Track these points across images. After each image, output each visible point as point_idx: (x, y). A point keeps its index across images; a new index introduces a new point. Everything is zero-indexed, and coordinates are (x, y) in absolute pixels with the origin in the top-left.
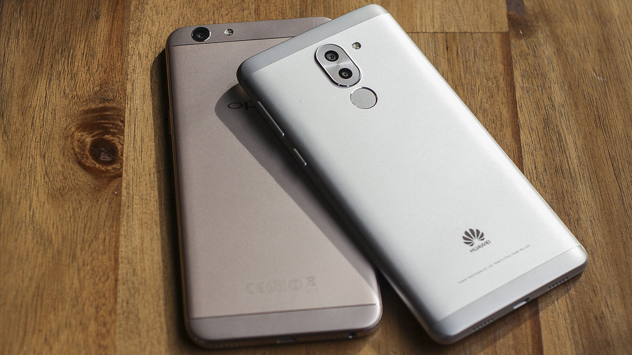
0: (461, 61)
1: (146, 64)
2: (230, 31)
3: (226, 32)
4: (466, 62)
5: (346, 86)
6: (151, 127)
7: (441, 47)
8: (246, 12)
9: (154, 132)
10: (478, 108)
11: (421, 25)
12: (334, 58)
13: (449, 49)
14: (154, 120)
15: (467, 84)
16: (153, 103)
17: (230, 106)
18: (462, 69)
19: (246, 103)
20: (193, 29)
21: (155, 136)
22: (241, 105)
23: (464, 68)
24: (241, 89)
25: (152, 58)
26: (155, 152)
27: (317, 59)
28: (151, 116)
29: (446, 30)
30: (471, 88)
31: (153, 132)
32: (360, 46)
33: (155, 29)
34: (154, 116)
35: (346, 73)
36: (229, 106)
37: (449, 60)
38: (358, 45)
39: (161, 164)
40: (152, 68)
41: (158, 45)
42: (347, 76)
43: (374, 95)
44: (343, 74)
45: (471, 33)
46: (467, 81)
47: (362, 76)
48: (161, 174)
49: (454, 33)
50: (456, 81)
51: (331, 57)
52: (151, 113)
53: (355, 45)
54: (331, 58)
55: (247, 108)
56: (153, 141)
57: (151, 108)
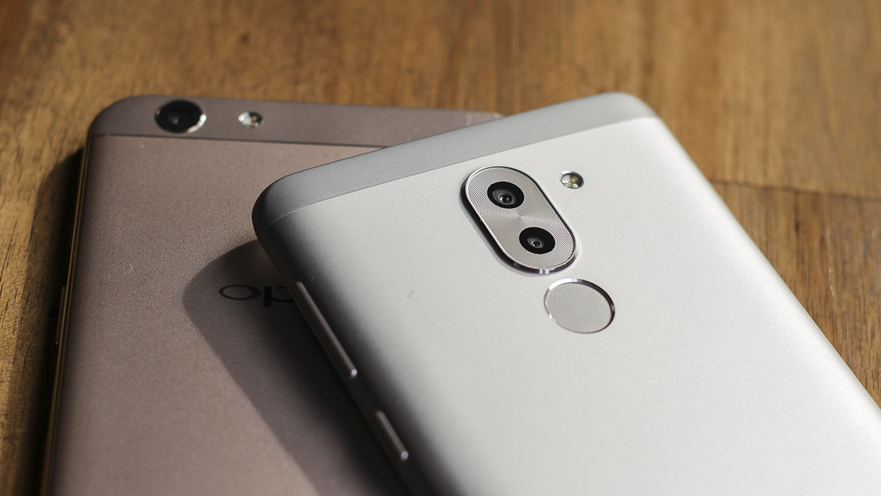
0: (831, 259)
1: (32, 175)
2: (255, 118)
3: (244, 118)
4: (844, 263)
5: (535, 271)
6: (11, 323)
7: (783, 224)
8: (302, 89)
9: (19, 337)
10: (869, 376)
11: (736, 166)
12: (511, 200)
13: (802, 228)
14: (24, 308)
15: (843, 315)
16: (29, 269)
17: (225, 292)
18: (832, 279)
19: (268, 290)
20: (163, 102)
21: (19, 348)
22: (255, 293)
23: (837, 277)
24: (262, 254)
25: (48, 161)
26: (11, 389)
27: (468, 197)
28: (18, 298)
29: (797, 184)
30: (855, 328)
31: (15, 337)
32: (580, 182)
33: (70, 99)
34: (26, 299)
35: (538, 240)
36: (221, 292)
37: (799, 253)
38: (578, 180)
39: (19, 417)
40: (45, 185)
41: (70, 135)
42: (541, 246)
43: (606, 303)
44: (532, 242)
45: (858, 200)
46: (844, 308)
47: (580, 253)
48: (14, 445)
49: (816, 195)
50: (815, 305)
51: (505, 198)
52: (21, 289)
53: (567, 180)
54: (504, 200)
55: (268, 300)
56: (12, 359)
57: (21, 279)
